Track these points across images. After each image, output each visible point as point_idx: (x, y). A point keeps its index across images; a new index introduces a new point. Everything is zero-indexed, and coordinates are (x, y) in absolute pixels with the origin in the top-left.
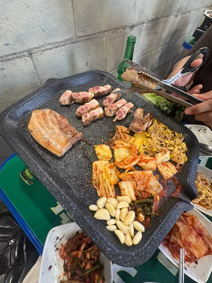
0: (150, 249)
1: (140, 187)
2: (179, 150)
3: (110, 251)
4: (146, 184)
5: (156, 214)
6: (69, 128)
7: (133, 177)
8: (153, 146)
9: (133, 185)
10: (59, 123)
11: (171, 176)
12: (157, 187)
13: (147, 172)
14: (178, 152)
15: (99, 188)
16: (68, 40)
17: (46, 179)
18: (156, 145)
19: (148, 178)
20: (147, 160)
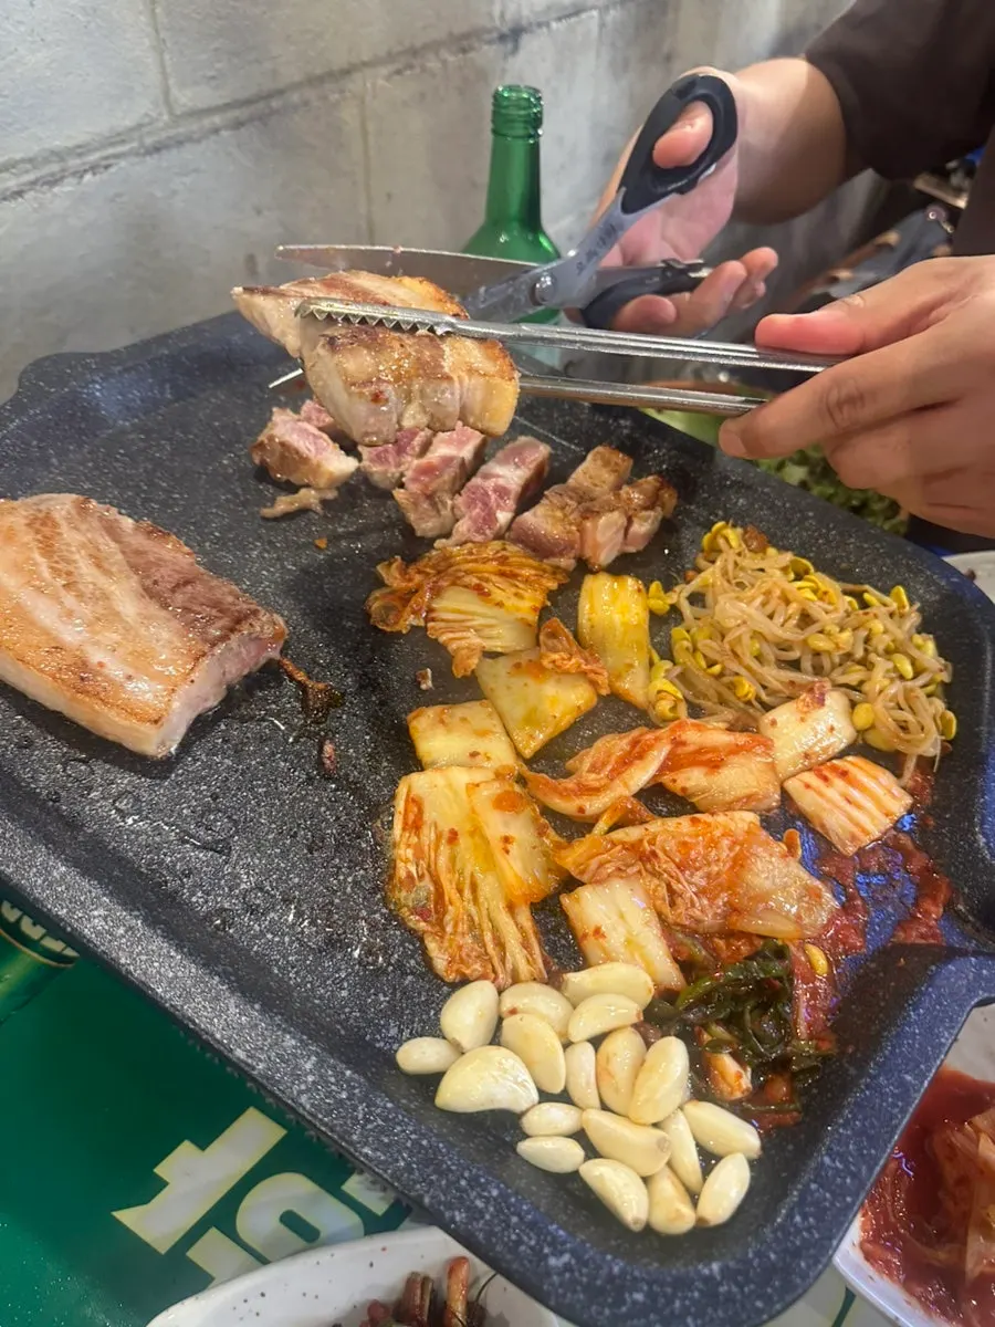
0: (809, 1230)
1: (693, 905)
2: (902, 677)
3: (567, 1268)
4: (731, 887)
5: (817, 1048)
6: (199, 587)
7: (643, 856)
8: (737, 674)
9: (651, 897)
10: (139, 565)
11: (877, 834)
12: (800, 899)
13: (721, 818)
14: (895, 688)
15: (440, 923)
16: (119, 134)
17: (105, 918)
18: (755, 665)
19: (738, 848)
20: (714, 749)
